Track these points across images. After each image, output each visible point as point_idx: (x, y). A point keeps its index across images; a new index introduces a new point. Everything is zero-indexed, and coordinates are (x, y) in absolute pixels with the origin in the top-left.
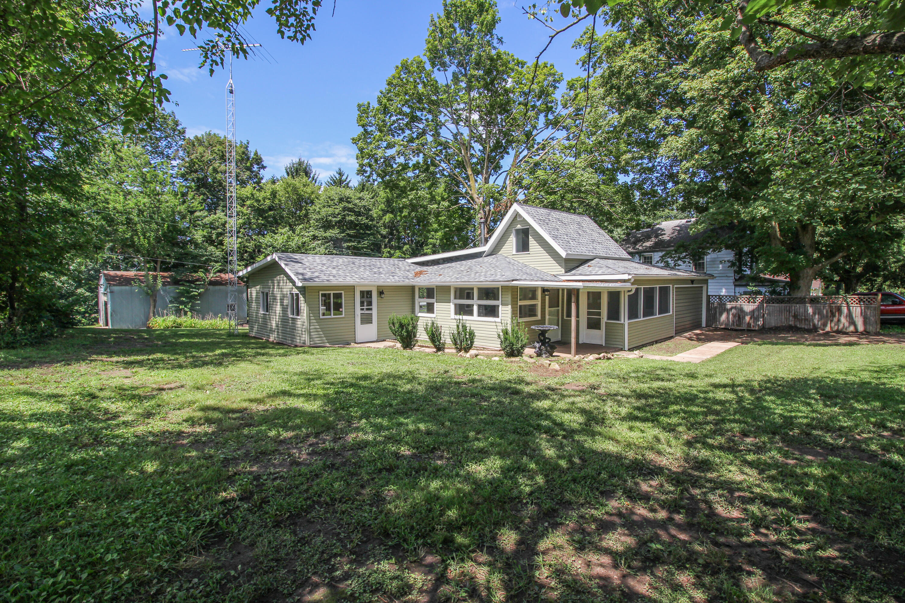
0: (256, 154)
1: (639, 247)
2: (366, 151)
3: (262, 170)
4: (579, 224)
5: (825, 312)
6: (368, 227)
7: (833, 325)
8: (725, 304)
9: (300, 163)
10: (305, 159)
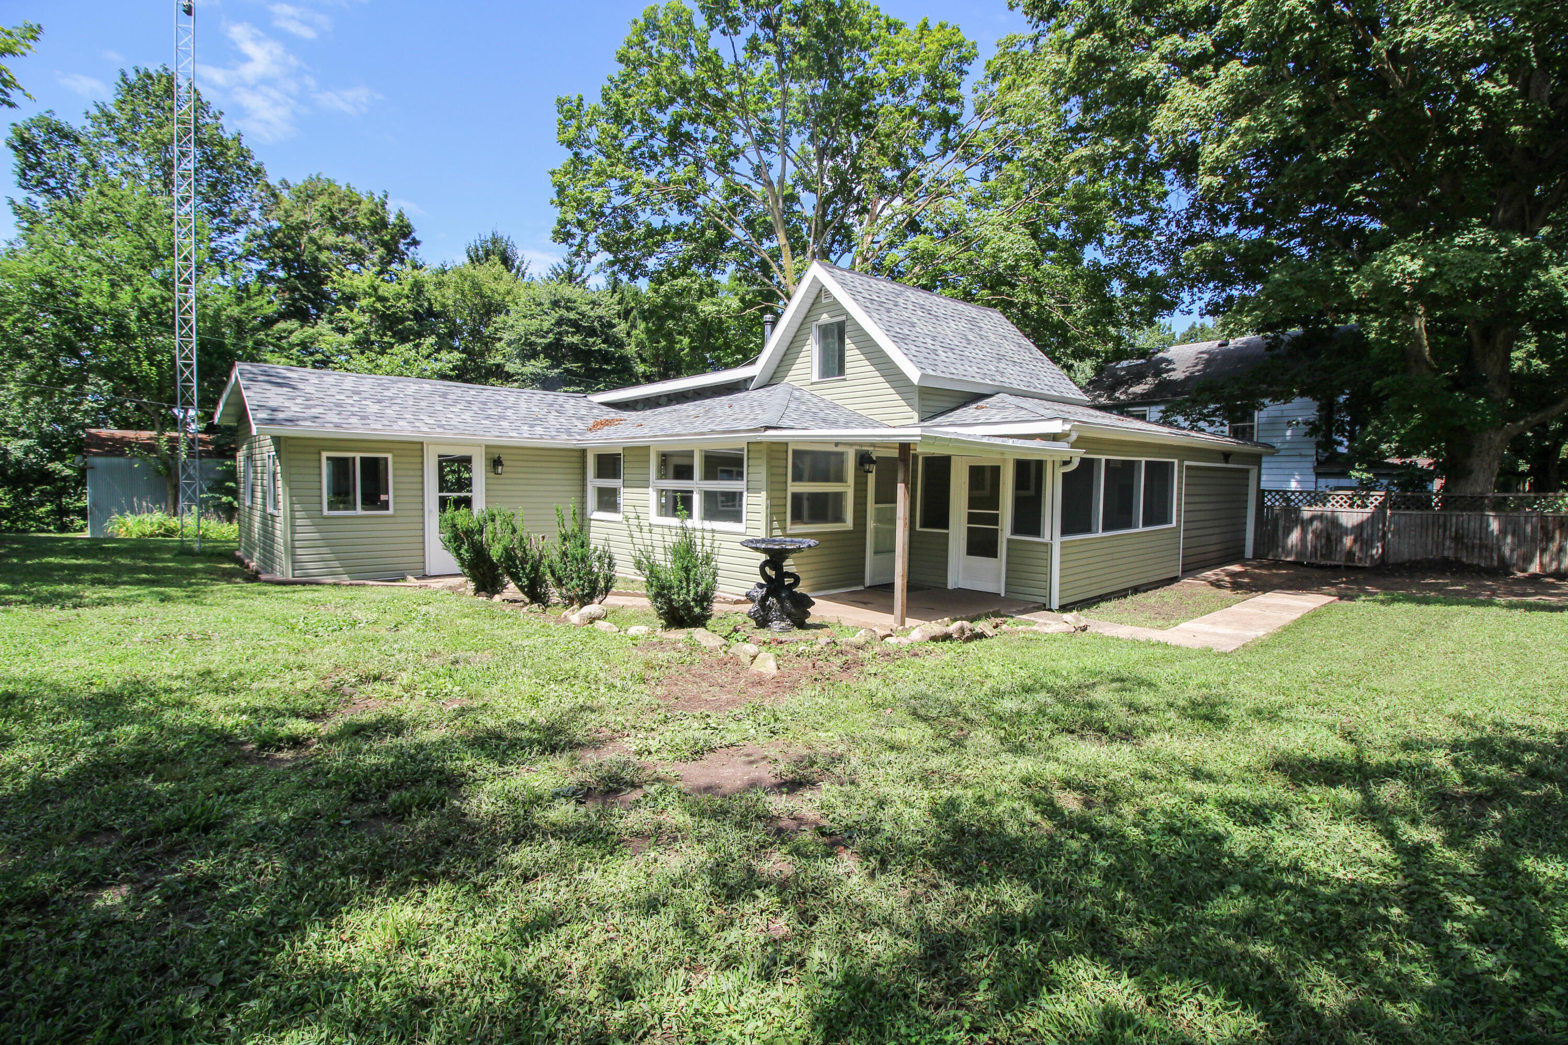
0: (400, 216)
1: (1120, 395)
2: (570, 192)
3: (412, 249)
4: (972, 321)
5: (1529, 529)
6: (605, 357)
7: (1546, 559)
8: (1298, 510)
9: (495, 241)
10: (502, 232)
